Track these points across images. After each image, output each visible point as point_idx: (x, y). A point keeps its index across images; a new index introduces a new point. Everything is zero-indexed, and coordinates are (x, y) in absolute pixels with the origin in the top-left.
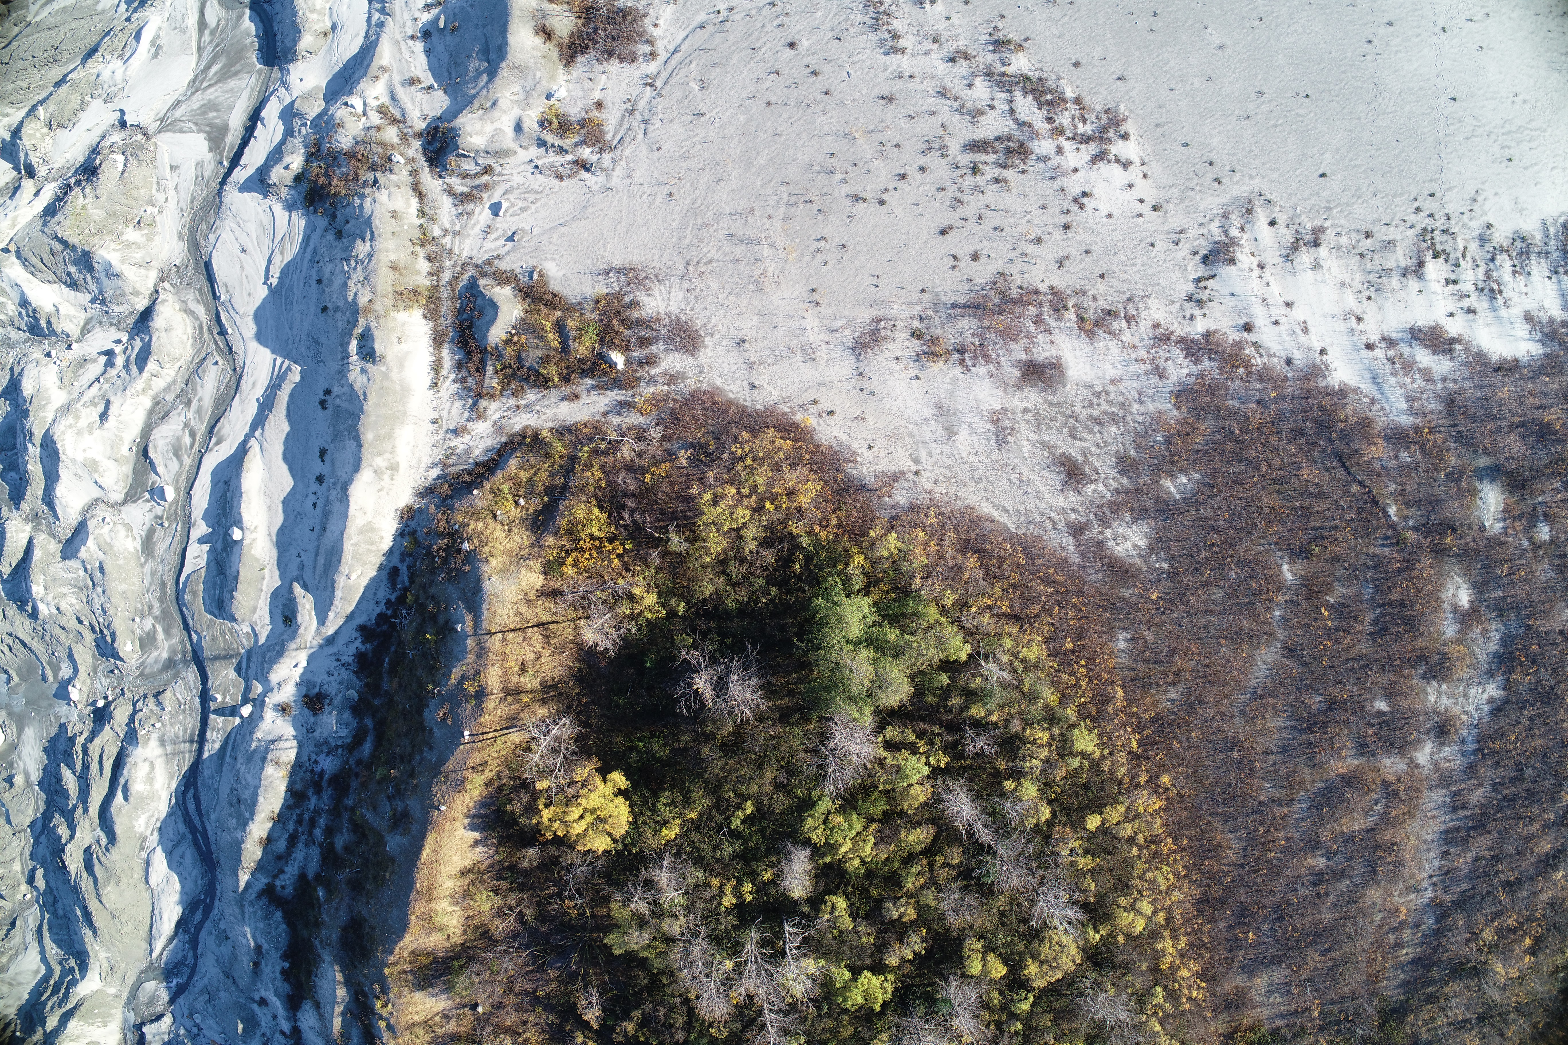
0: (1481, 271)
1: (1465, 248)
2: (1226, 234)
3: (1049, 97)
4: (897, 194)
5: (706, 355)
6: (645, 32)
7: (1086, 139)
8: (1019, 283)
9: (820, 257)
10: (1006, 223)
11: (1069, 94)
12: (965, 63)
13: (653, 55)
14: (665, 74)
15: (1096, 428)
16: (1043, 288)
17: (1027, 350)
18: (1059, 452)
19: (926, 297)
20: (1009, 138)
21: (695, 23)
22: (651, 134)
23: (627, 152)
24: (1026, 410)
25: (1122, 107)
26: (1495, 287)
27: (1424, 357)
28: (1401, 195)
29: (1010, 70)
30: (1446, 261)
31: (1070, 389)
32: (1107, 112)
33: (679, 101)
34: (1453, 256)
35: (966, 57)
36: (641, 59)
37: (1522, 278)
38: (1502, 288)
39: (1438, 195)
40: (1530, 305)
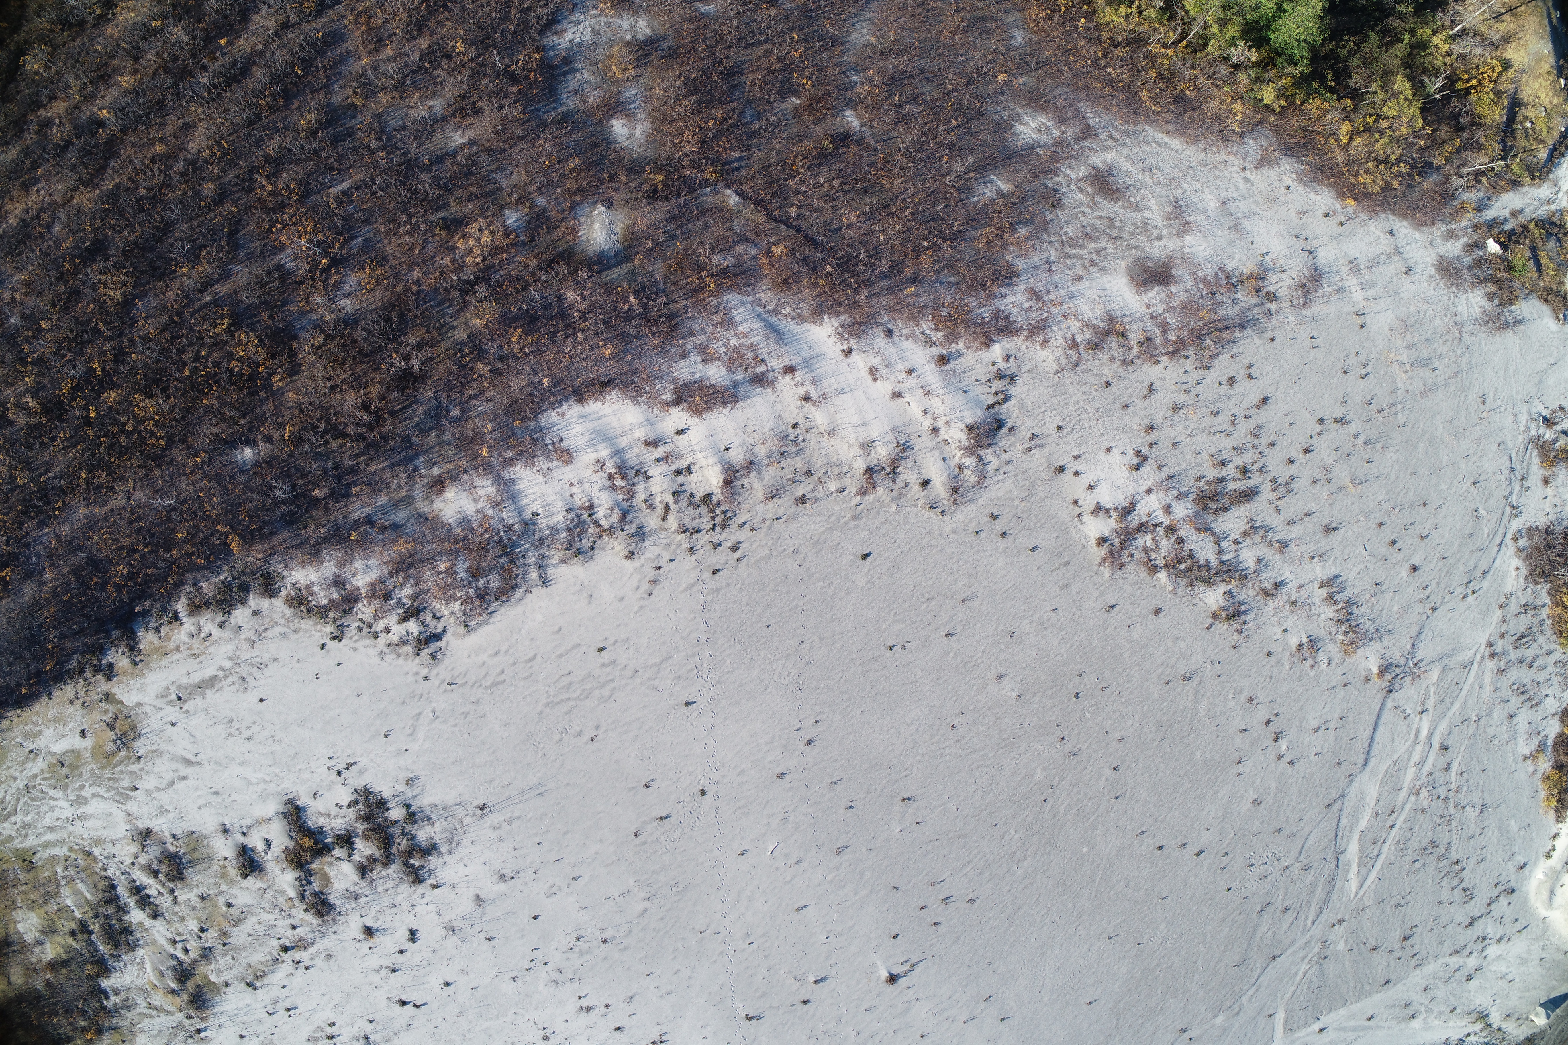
0: (640, 497)
1: (664, 518)
2: (980, 459)
3: (1183, 567)
4: (1309, 433)
5: (1431, 257)
6: (1525, 561)
7: (1143, 528)
8: (1188, 361)
9: (1362, 358)
10: (1208, 421)
11: (1162, 576)
12: (1267, 585)
13: (1515, 539)
14: (1505, 519)
15: (1088, 230)
16: (1164, 360)
17: (1171, 296)
18: (1120, 203)
19: (1268, 335)
20: (1217, 512)
21: (1489, 577)
22: (1506, 458)
23: (1520, 438)
24: (1160, 238)
25: (1107, 575)
26: (619, 483)
27: (716, 374)
28: (759, 561)
29: (1223, 588)
30: (692, 495)
31: (1123, 264)
32: (1122, 566)
33: (1491, 494)
34: (683, 504)
35: (1266, 593)
36: (1524, 532)
37: (579, 503)
38: (609, 483)
39: (707, 575)
40: (565, 473)
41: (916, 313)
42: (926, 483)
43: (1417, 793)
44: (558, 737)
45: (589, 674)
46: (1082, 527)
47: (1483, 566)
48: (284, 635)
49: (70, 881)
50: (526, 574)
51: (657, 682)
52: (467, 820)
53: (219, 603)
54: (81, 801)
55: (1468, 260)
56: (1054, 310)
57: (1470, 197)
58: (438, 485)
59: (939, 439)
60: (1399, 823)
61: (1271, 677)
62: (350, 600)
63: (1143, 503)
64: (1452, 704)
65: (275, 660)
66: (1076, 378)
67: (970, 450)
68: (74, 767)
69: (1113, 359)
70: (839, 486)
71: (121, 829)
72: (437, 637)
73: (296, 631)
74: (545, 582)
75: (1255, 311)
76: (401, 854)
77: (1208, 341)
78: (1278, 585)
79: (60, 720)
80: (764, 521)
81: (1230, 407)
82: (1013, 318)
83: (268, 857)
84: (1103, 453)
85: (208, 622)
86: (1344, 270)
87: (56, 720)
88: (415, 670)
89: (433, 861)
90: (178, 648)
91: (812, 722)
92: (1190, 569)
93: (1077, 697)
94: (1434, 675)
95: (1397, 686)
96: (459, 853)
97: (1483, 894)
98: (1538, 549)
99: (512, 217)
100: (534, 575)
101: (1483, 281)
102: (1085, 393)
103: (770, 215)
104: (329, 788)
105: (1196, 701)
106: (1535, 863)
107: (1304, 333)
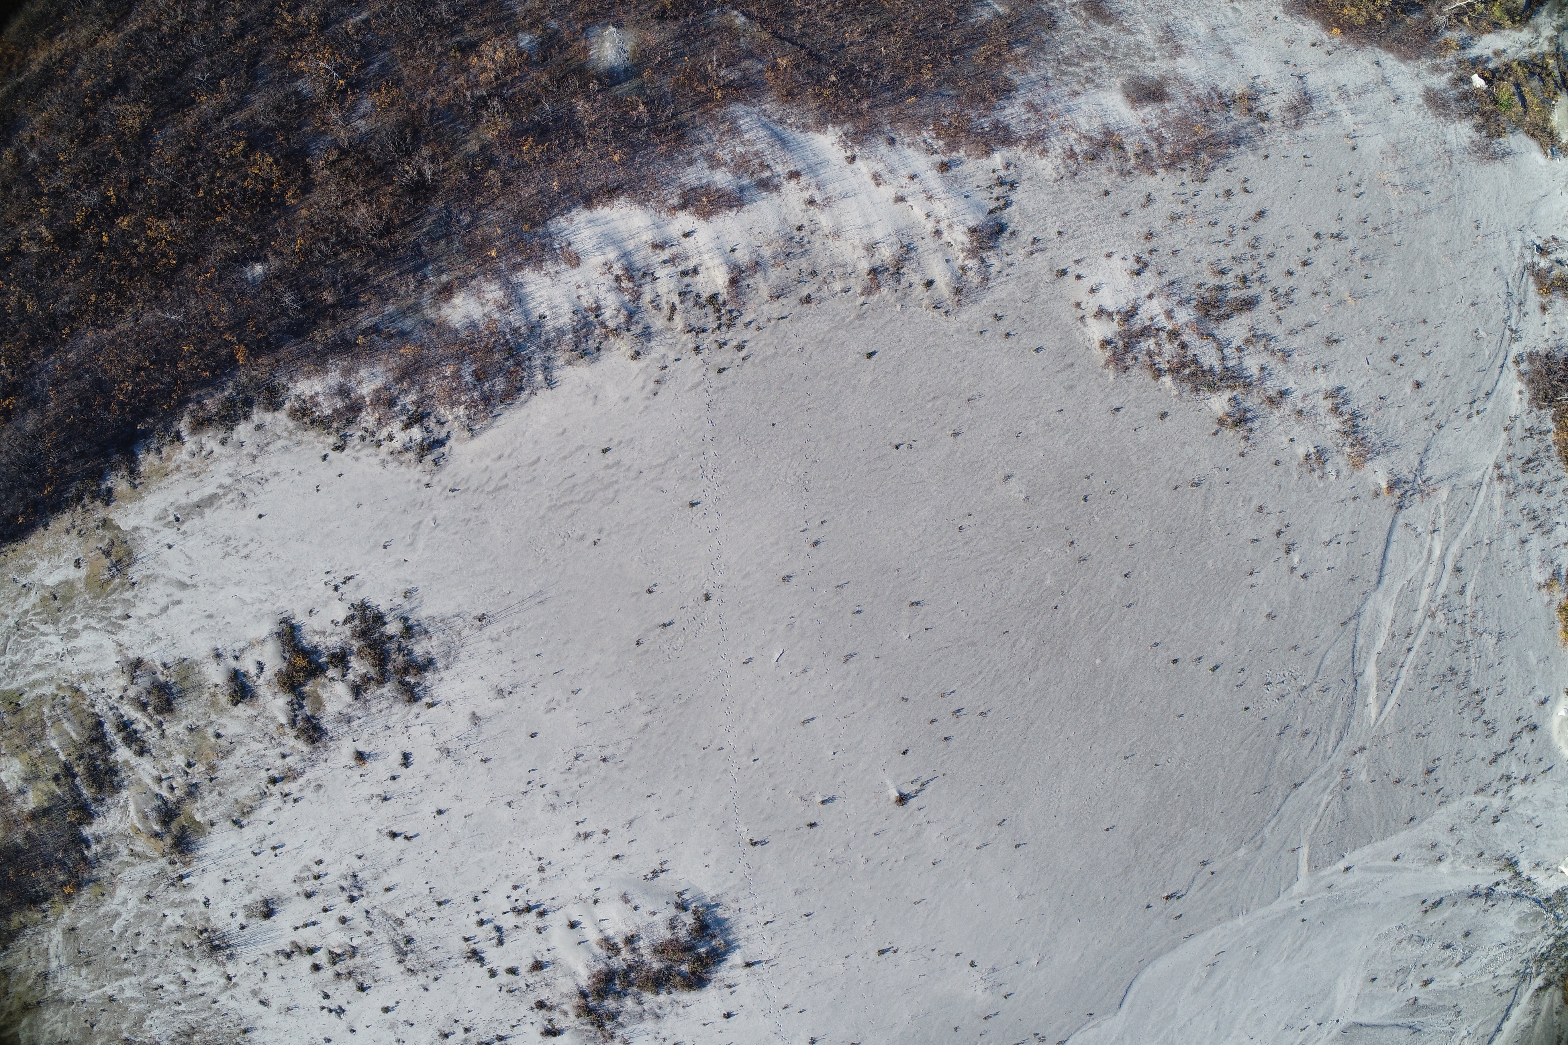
0: (647, 297)
1: (671, 319)
2: (983, 261)
3: (1187, 371)
4: (1306, 246)
5: (1417, 88)
6: (1527, 385)
7: (1146, 332)
8: (1185, 174)
9: (1356, 177)
10: (1207, 230)
11: (1167, 380)
12: (1271, 393)
13: (1517, 363)
14: (1505, 343)
15: (1083, 50)
16: (1161, 172)
17: (1165, 112)
18: (1113, 26)
19: (1262, 152)
20: (1218, 319)
21: (1493, 397)
22: (1503, 282)
23: (1516, 265)
24: (1153, 59)
25: (1111, 378)
26: (625, 284)
27: (722, 179)
28: (765, 359)
29: (1227, 394)
30: (698, 296)
31: (1117, 82)
32: (1126, 369)
33: (1490, 317)
34: (690, 304)
35: (1271, 401)
36: (1525, 356)
37: (586, 305)
38: (616, 285)
39: (712, 374)
40: (573, 276)
41: (918, 124)
42: (930, 284)
43: (1433, 616)
44: (561, 541)
45: (593, 476)
46: (1085, 330)
47: (1487, 386)
48: (286, 448)
49: (56, 720)
50: (531, 376)
51: (661, 483)
52: (466, 632)
53: (223, 418)
54: (72, 634)
55: (1454, 93)
56: (1052, 122)
57: (1453, 36)
58: (447, 292)
59: (942, 242)
60: (1416, 647)
61: (1280, 487)
62: (355, 409)
63: (1145, 307)
64: (1463, 524)
65: (276, 474)
66: (1075, 187)
67: (972, 253)
68: (67, 599)
69: (1110, 169)
70: (843, 286)
71: (111, 661)
72: (440, 443)
73: (298, 443)
74: (550, 383)
75: (1249, 129)
76: (397, 671)
77: (1203, 156)
78: (1283, 394)
79: (55, 551)
80: (769, 320)
81: (1227, 218)
82: (1012, 128)
83: (261, 681)
84: (1104, 259)
85: (210, 440)
86: (1334, 96)
87: (51, 551)
88: (417, 477)
89: (429, 677)
90: (178, 468)
91: (818, 522)
92: (1194, 374)
93: (1085, 499)
94: (1444, 494)
95: (1406, 503)
96: (457, 667)
97: (1506, 729)
98: (1539, 373)
99: (525, 40)
100: (539, 377)
101: (1469, 114)
102: (1084, 201)
103: (775, 34)
104: (326, 604)
105: (1206, 508)
106: (1557, 699)
107: (1297, 152)
